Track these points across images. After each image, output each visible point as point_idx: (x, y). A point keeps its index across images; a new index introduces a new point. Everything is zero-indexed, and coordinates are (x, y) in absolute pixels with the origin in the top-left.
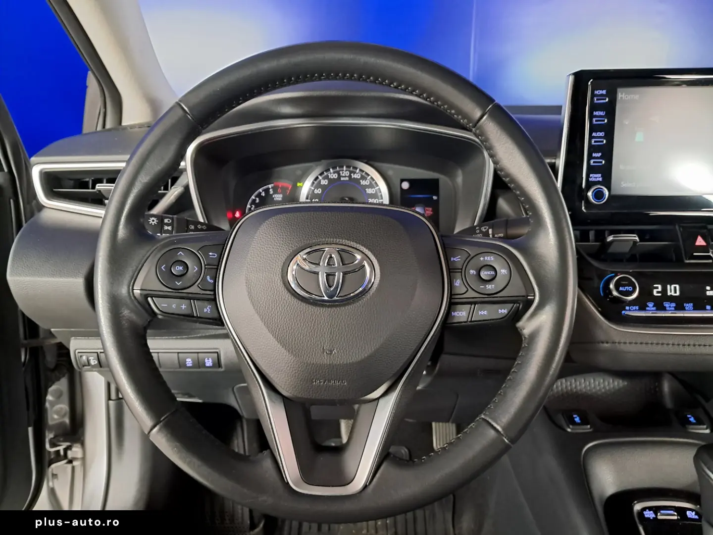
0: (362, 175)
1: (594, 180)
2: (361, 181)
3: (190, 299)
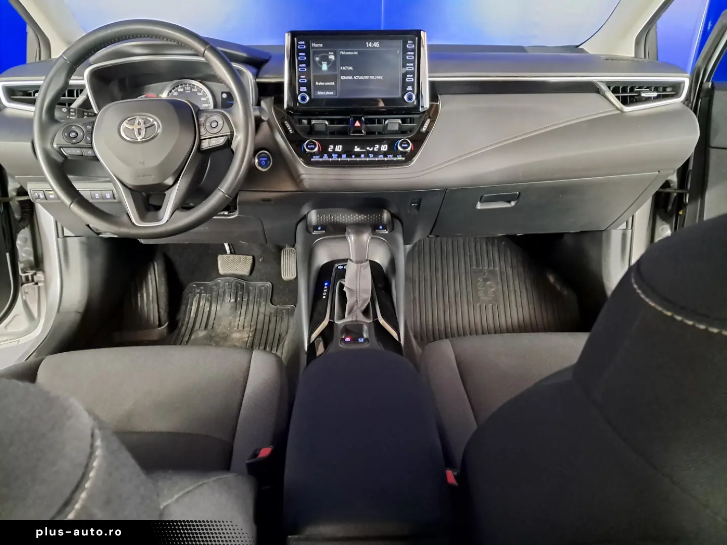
0: (198, 90)
1: (302, 90)
2: (198, 93)
3: (81, 148)
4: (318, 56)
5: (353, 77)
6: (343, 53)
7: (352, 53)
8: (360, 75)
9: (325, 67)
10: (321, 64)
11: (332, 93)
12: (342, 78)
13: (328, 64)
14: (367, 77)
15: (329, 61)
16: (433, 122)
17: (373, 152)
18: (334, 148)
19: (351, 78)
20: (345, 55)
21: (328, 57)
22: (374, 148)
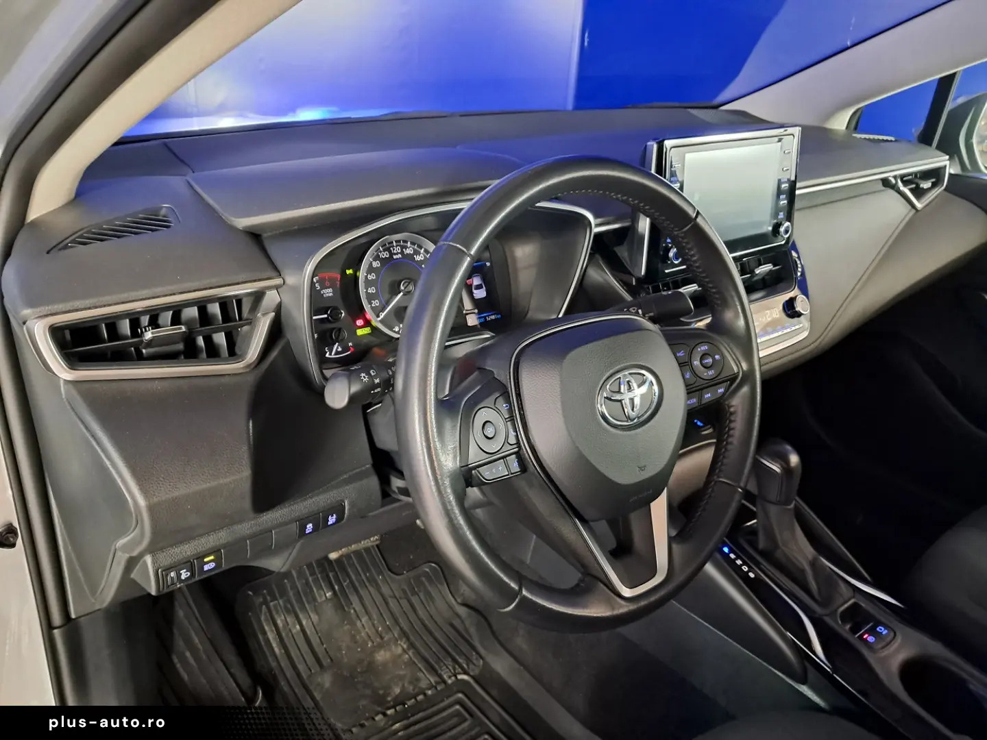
0: (414, 250)
2: (415, 256)
3: (503, 458)
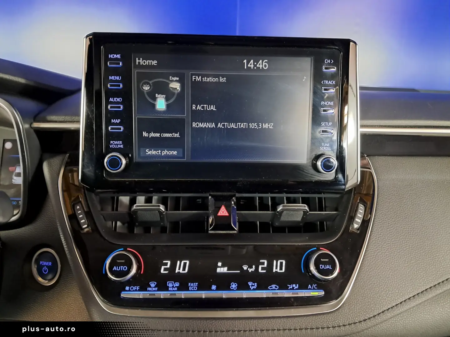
1: (114, 147)
4: (148, 83)
5: (216, 125)
6: (198, 79)
7: (216, 80)
8: (230, 122)
9: (161, 104)
10: (155, 99)
11: (175, 153)
12: (194, 125)
13: (167, 99)
14: (242, 125)
15: (168, 94)
16: (369, 210)
17: (255, 277)
18: (173, 266)
19: (212, 125)
20: (201, 82)
21: (168, 84)
22: (257, 268)
